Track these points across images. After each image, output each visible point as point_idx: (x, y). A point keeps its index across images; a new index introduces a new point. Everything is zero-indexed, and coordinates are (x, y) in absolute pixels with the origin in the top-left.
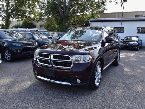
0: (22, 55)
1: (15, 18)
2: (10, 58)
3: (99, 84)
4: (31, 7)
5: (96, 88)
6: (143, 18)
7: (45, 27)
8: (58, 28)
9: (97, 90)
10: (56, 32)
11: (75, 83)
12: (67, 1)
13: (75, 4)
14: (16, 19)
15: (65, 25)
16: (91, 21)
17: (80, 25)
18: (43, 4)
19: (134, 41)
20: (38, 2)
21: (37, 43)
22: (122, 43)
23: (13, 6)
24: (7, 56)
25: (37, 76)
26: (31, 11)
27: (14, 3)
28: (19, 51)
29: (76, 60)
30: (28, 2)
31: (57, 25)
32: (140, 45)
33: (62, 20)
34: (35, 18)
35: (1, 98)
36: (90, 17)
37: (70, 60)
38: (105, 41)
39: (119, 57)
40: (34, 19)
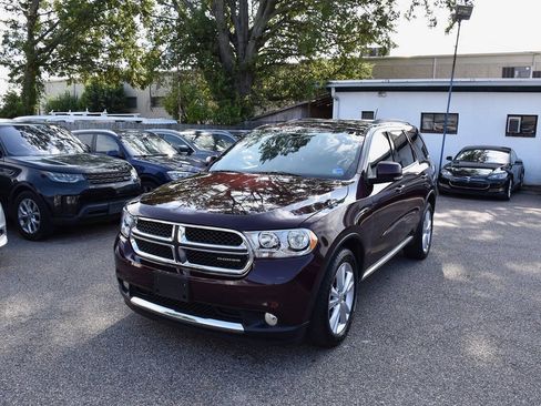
0: (80, 215)
1: (60, 71)
2: (37, 225)
3: (347, 330)
4: (117, 33)
5: (334, 342)
6: (531, 79)
7: (167, 108)
8: (217, 112)
9: (338, 351)
10: (210, 127)
11: (259, 327)
12: (250, 12)
13: (280, 25)
14: (62, 74)
15: (243, 102)
16: (339, 89)
17: (299, 103)
18: (163, 24)
19: (493, 167)
20: (145, 14)
21: (134, 174)
22: (450, 170)
23: (53, 26)
24: (25, 219)
25: (132, 296)
26: (119, 47)
27: (54, 17)
28: (68, 202)
29: (261, 247)
30: (106, 13)
31: (214, 100)
32: (517, 181)
33: (232, 82)
34: (132, 73)
35: (4, 374)
36: (335, 74)
38: (372, 175)
39: (429, 227)
40: (128, 77)
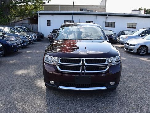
11: (110, 86)
16: (40, 14)
29: (110, 62)
37: (106, 63)
